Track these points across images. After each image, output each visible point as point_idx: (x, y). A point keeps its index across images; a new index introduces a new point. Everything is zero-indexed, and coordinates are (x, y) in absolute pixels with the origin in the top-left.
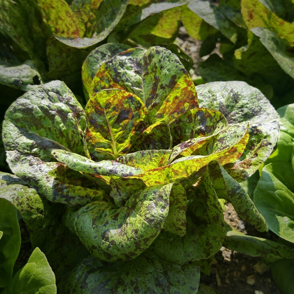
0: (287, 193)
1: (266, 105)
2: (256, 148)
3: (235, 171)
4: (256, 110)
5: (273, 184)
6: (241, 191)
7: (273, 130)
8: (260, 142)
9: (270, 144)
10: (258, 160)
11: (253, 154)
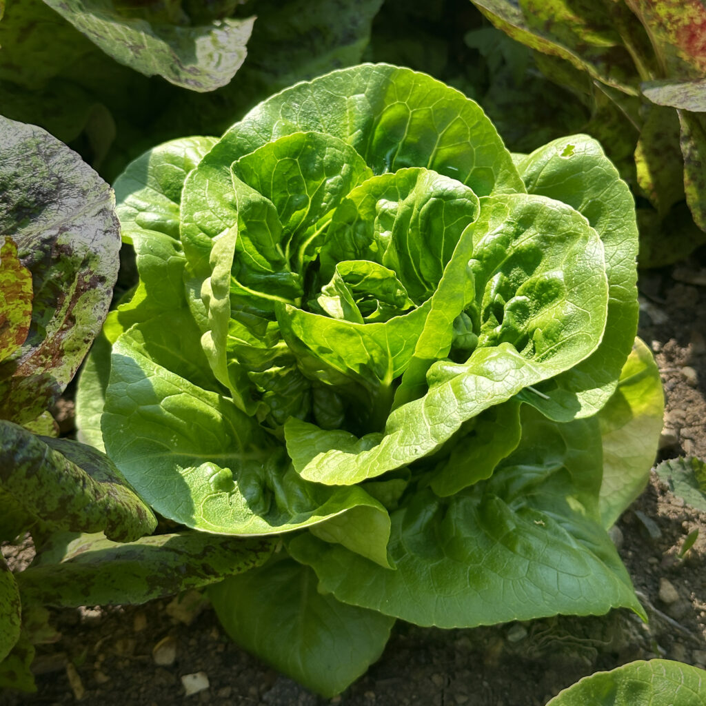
0: (193, 398)
1: (73, 166)
2: (68, 299)
3: (24, 384)
4: (45, 190)
5: (150, 384)
6: (29, 451)
7: (102, 236)
8: (73, 281)
9: (102, 279)
10: (79, 336)
11: (64, 318)
